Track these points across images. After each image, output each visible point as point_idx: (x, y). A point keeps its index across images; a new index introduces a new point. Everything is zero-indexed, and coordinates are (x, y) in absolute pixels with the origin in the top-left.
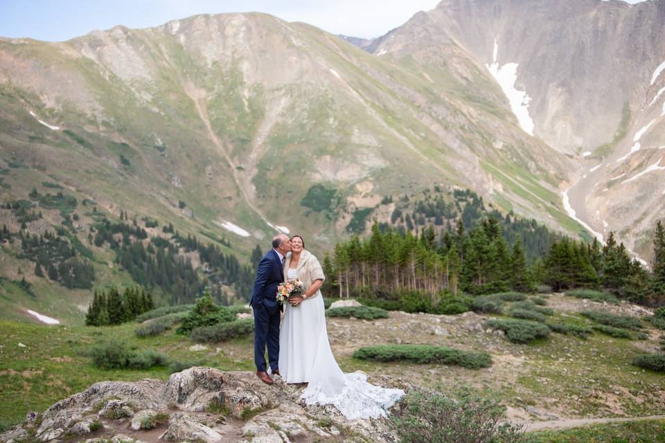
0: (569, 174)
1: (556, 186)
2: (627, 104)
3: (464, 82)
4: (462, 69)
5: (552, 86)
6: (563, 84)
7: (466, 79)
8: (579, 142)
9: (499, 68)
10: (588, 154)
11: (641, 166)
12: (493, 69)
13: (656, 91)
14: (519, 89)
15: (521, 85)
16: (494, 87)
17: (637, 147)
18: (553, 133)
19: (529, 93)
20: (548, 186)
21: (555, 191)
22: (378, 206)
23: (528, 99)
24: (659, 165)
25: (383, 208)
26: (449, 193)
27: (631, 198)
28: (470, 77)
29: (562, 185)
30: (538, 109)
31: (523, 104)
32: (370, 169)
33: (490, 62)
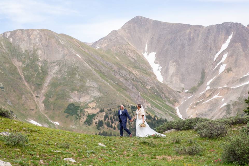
0: (179, 100)
1: (173, 105)
2: (203, 70)
4: (132, 55)
5: (171, 62)
6: (175, 61)
7: (134, 59)
8: (183, 86)
9: (148, 54)
10: (187, 91)
11: (210, 96)
12: (145, 55)
13: (216, 64)
14: (157, 63)
15: (157, 62)
16: (146, 63)
17: (208, 88)
18: (172, 82)
19: (161, 65)
20: (170, 105)
21: (173, 107)
22: (98, 113)
23: (161, 68)
24: (218, 95)
25: (100, 114)
26: (129, 107)
27: (207, 110)
28: (136, 58)
29: (176, 104)
30: (165, 72)
31: (158, 70)
32: (94, 97)
33: (144, 52)
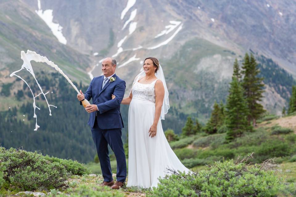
0: (90, 64)
1: (85, 70)
2: (111, 29)
3: (27, 20)
4: (24, 13)
5: (72, 21)
6: (77, 20)
7: (28, 18)
8: (91, 48)
9: (43, 12)
10: (96, 54)
11: (126, 59)
12: (39, 13)
13: (125, 22)
14: (55, 23)
15: (56, 21)
16: (43, 23)
17: (120, 50)
18: (77, 44)
19: (61, 25)
20: (81, 70)
21: (85, 72)
22: (14, 82)
23: (61, 28)
24: (136, 58)
26: (49, 74)
27: (125, 74)
28: (30, 17)
29: (88, 69)
30: (67, 33)
31: (58, 31)
33: (38, 9)
